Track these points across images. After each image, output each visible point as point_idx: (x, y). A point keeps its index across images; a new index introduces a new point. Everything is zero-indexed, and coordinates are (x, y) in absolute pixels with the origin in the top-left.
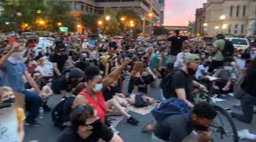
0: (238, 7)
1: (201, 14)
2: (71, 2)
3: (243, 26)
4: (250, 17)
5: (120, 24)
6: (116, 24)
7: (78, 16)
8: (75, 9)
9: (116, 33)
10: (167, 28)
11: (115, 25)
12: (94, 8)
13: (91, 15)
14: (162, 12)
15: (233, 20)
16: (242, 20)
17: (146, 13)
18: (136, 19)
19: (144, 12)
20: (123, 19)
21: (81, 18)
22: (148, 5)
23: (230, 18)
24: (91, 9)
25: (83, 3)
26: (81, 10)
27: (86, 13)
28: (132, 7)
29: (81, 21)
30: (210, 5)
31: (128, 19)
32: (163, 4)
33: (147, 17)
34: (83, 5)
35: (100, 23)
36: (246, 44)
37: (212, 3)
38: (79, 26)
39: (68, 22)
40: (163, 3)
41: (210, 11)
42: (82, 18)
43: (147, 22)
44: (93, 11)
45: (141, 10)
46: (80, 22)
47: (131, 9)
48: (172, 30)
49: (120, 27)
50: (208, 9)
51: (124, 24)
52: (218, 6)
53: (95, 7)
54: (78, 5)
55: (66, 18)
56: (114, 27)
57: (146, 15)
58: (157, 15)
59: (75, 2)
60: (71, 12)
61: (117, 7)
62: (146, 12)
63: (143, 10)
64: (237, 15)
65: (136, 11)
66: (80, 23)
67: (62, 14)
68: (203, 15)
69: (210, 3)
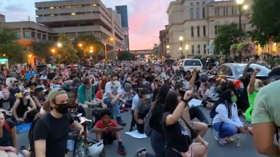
0: (198, 28)
1: (165, 36)
2: (20, 29)
3: (205, 46)
4: (210, 37)
5: (77, 50)
6: (73, 51)
7: (29, 45)
8: (24, 36)
9: (73, 61)
10: (133, 52)
11: (71, 52)
12: (47, 35)
13: (44, 42)
14: (126, 36)
15: (195, 40)
16: (204, 40)
17: (108, 38)
18: (97, 45)
19: (106, 37)
20: (80, 45)
21: (32, 46)
22: (109, 29)
23: (192, 38)
24: (44, 36)
25: (34, 29)
26: (32, 38)
27: (38, 40)
28: (92, 32)
29: (32, 50)
30: (171, 26)
31: (87, 45)
32: (127, 28)
33: (109, 41)
34: (34, 31)
35: (53, 51)
36: (200, 65)
37: (173, 24)
38: (30, 56)
39: (14, 52)
40: (127, 26)
41: (172, 32)
42: (34, 46)
43: (109, 47)
44: (47, 38)
45: (102, 35)
46: (30, 51)
47: (89, 34)
48: (139, 54)
49: (77, 54)
50: (170, 31)
51: (83, 50)
52: (180, 28)
53: (49, 34)
54: (27, 33)
55: (11, 48)
56: (70, 55)
57: (108, 39)
58: (121, 39)
59: (24, 29)
60: (18, 41)
61: (75, 33)
62: (108, 36)
63: (104, 34)
64: (199, 35)
65: (96, 35)
66: (30, 53)
67: (6, 43)
68: (167, 36)
69: (171, 24)
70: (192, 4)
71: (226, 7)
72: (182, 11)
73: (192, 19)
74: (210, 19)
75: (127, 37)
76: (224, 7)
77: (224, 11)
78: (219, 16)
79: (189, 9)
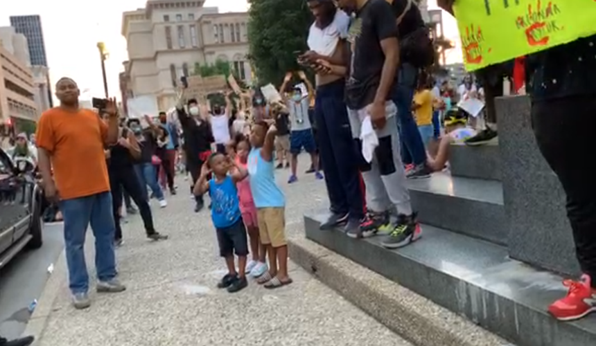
1: (126, 85)
23: (175, 90)
30: (131, 64)
37: (133, 60)
50: (132, 74)
58: (26, 94)
70: (166, 18)
71: (235, 25)
72: (150, 32)
73: (170, 50)
74: (207, 50)
75: (46, 89)
76: (232, 25)
77: (232, 34)
78: (222, 44)
79: (162, 27)
